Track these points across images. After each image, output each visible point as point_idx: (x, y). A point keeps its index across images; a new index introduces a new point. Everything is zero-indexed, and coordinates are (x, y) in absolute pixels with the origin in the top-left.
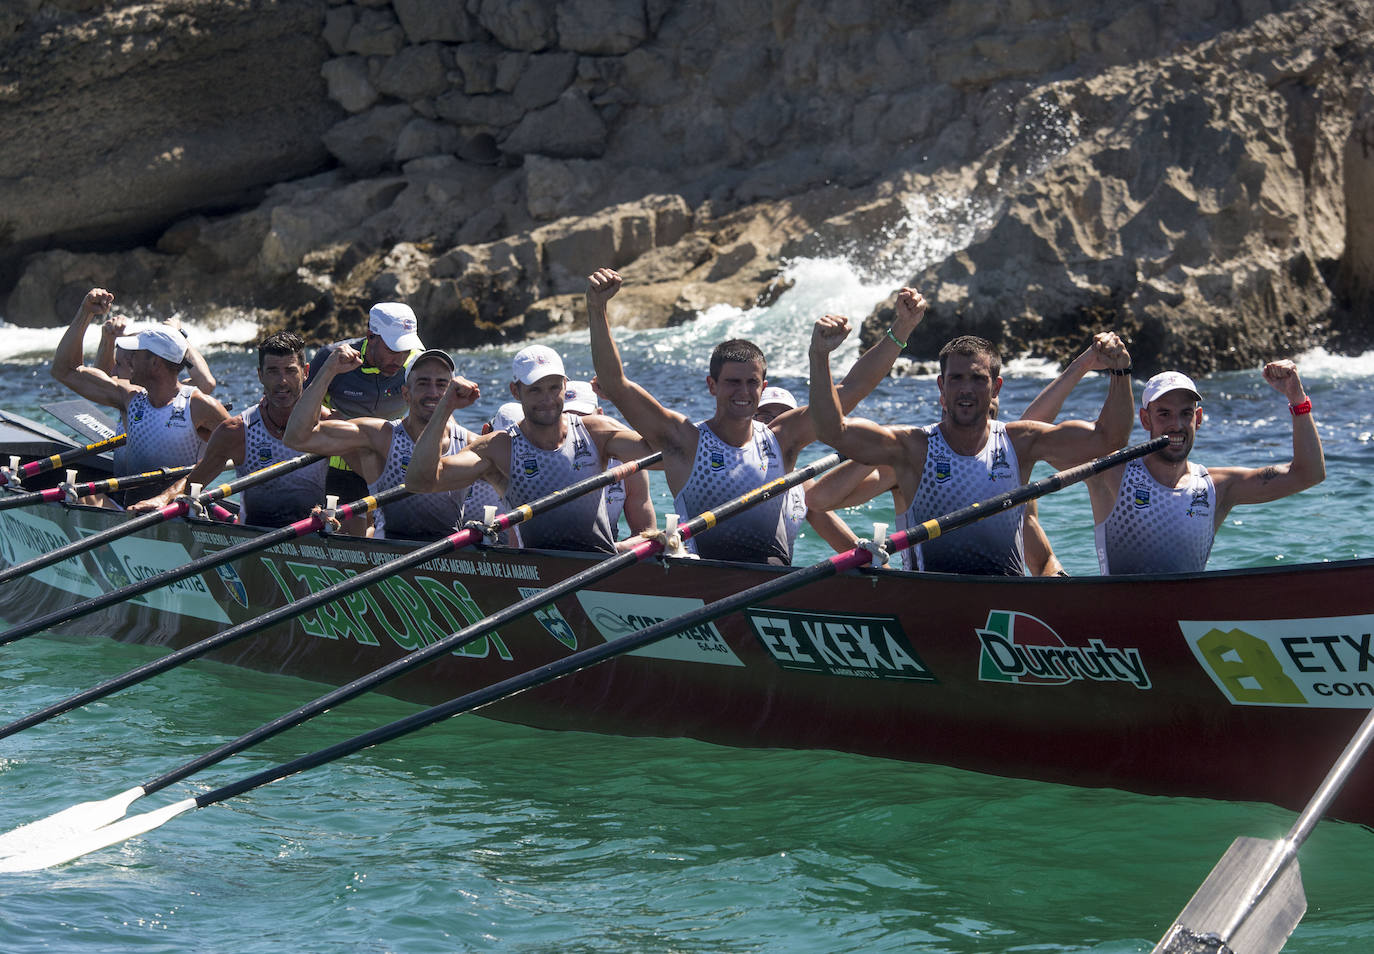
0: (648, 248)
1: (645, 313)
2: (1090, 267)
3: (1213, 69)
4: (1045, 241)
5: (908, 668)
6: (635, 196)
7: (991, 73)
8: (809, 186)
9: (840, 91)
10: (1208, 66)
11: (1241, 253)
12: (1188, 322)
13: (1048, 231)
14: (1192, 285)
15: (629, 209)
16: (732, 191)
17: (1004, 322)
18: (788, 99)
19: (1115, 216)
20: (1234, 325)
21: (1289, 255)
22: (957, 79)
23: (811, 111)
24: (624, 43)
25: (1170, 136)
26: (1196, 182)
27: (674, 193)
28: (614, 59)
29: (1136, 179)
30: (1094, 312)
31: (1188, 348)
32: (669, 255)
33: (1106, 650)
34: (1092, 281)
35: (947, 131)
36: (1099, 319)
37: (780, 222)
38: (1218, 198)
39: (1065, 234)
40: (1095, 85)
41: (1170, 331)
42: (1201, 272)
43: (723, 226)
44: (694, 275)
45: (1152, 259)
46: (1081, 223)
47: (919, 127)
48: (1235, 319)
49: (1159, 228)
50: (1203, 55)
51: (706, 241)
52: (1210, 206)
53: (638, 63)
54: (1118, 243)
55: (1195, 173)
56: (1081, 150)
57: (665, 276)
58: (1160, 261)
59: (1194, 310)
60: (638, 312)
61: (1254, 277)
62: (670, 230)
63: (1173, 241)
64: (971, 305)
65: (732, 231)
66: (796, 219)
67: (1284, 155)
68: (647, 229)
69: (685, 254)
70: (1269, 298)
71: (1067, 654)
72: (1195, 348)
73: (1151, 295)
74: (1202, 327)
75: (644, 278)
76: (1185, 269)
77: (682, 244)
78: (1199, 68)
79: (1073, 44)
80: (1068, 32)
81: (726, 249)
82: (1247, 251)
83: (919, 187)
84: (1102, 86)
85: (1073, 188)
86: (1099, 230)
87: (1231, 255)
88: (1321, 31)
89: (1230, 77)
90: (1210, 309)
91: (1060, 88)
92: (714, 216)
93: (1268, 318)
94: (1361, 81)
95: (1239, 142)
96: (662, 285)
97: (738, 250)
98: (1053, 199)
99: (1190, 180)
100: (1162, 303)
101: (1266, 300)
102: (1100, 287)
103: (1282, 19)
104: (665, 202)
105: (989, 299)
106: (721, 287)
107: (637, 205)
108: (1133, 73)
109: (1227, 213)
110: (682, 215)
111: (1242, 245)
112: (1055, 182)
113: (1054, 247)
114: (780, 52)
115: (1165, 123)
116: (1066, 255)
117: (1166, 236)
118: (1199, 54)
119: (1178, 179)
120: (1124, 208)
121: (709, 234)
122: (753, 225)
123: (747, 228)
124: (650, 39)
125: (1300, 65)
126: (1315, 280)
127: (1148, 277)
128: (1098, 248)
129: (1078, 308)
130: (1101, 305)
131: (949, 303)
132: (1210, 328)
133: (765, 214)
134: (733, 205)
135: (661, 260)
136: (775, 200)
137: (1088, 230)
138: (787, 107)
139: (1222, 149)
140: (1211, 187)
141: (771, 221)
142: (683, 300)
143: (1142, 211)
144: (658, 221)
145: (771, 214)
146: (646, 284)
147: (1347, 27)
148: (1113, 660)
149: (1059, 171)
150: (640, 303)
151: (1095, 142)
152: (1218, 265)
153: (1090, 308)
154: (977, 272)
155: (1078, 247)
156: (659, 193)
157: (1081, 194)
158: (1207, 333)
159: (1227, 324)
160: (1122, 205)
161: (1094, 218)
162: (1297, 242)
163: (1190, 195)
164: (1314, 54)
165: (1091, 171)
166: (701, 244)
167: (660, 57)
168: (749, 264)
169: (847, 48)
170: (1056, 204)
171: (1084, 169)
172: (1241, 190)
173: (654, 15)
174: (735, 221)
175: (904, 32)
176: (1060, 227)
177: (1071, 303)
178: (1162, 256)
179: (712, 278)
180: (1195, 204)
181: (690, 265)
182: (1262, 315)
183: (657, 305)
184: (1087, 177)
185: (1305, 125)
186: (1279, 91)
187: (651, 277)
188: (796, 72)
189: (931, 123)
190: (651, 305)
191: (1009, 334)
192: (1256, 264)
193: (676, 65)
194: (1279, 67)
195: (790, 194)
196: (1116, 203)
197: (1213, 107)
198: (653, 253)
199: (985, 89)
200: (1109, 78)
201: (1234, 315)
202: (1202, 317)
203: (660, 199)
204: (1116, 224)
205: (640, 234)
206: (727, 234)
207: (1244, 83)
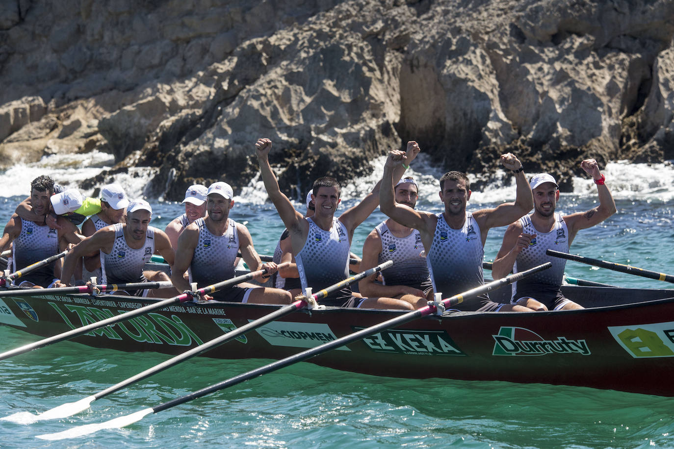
0: (27, 123)
1: (28, 154)
2: (287, 129)
3: (336, 31)
4: (265, 117)
5: (450, 352)
6: (18, 98)
7: (191, 34)
8: (103, 91)
9: (115, 44)
10: (334, 30)
11: (361, 121)
12: (340, 156)
13: (267, 112)
14: (341, 137)
15: (16, 104)
16: (64, 94)
17: (248, 157)
18: (88, 48)
19: (298, 104)
20: (362, 157)
21: (381, 122)
22: (174, 38)
23: (101, 54)
24: (9, 23)
25: (323, 64)
26: (338, 87)
27: (37, 96)
28: (4, 32)
29: (307, 85)
30: (291, 152)
31: (341, 168)
32: (38, 126)
33: (567, 341)
34: (289, 136)
35: (170, 63)
36: (294, 154)
37: (90, 109)
38: (350, 94)
39: (275, 114)
40: (273, 40)
41: (333, 160)
42: (344, 131)
43: (62, 111)
44: (50, 135)
45: (318, 125)
46: (282, 108)
47: (156, 61)
48: (362, 154)
49: (321, 109)
50: (331, 25)
51: (55, 119)
52: (346, 98)
53: (14, 33)
54: (301, 117)
55: (337, 83)
56: (276, 72)
57: (36, 136)
58: (323, 126)
59: (343, 150)
60: (25, 154)
61: (368, 133)
62: (37, 114)
63: (328, 116)
64: (231, 149)
65: (67, 114)
66: (98, 107)
67: (375, 73)
68: (26, 114)
69: (45, 126)
70: (375, 143)
71: (545, 344)
72: (344, 168)
73: (321, 143)
74: (347, 157)
75: (26, 137)
76: (336, 129)
77: (43, 121)
78: (330, 31)
79: (232, 19)
80: (230, 13)
81: (66, 123)
82: (364, 120)
83: (165, 91)
84: (276, 41)
85: (276, 91)
86: (291, 111)
87: (356, 122)
88: (368, 10)
89: (345, 34)
90: (349, 149)
91: (257, 42)
92: (57, 106)
93: (374, 152)
94: (390, 35)
95: (358, 67)
96: (36, 141)
97: (73, 123)
98: (269, 96)
99: (334, 86)
100: (328, 146)
101: (373, 144)
102: (293, 139)
103: (348, 4)
104: (33, 100)
105: (240, 146)
106: (65, 141)
107: (19, 102)
108: (292, 33)
109: (354, 101)
110: (42, 107)
111: (361, 117)
112: (267, 88)
113: (270, 120)
114: (84, 26)
115: (321, 58)
116: (276, 124)
117: (325, 114)
118: (329, 24)
119: (329, 85)
120: (302, 100)
121: (55, 115)
122: (77, 110)
123: (74, 112)
124: (21, 20)
125: (377, 28)
126: (393, 134)
127: (318, 134)
128: (291, 120)
129: (283, 150)
130: (294, 148)
131: (220, 148)
132: (350, 158)
133: (82, 105)
134: (66, 101)
135: (34, 129)
136: (87, 98)
137: (286, 111)
138: (89, 53)
139: (350, 71)
140: (346, 89)
141: (86, 108)
142: (48, 148)
143: (312, 102)
144: (30, 110)
145: (86, 105)
146: (28, 140)
147: (381, 8)
148: (571, 345)
149: (269, 83)
150: (25, 150)
151: (282, 68)
152: (353, 128)
153: (289, 150)
154: (232, 133)
155: (281, 120)
156: (30, 96)
157: (280, 94)
158: (349, 161)
159: (358, 156)
160: (300, 99)
161: (288, 105)
162: (384, 115)
163: (335, 93)
164: (383, 22)
165: (285, 83)
166: (53, 120)
167: (26, 30)
168: (78, 130)
169: (117, 24)
170: (270, 99)
171: (281, 81)
172: (361, 91)
173: (23, 10)
174: (68, 108)
175: (146, 15)
176: (273, 110)
177: (279, 147)
178: (323, 123)
179: (61, 136)
180: (339, 98)
181: (48, 131)
182: (372, 151)
183: (34, 150)
184: (283, 85)
185: (379, 57)
186: (367, 41)
187: (30, 137)
188: (93, 35)
189: (161, 59)
190: (31, 151)
191: (250, 163)
192: (368, 126)
193: (33, 33)
194: (366, 29)
195: (94, 95)
196: (298, 98)
197: (344, 50)
198: (30, 125)
199: (188, 42)
200: (279, 36)
201: (361, 152)
202: (347, 153)
203: (30, 99)
204: (299, 108)
205: (22, 116)
206: (64, 115)
207: (352, 37)
